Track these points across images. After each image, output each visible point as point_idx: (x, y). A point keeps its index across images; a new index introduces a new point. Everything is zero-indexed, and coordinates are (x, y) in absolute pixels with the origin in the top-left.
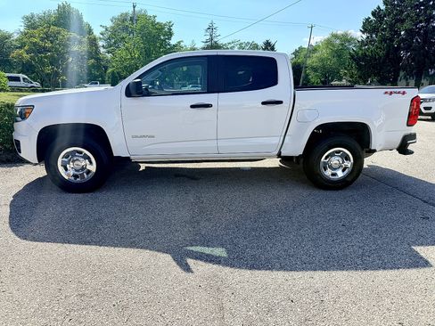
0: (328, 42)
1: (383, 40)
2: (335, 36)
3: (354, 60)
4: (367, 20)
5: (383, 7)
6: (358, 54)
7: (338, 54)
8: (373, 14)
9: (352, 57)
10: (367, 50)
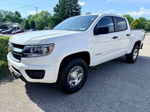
0: (41, 14)
1: (61, 14)
2: (43, 12)
3: (53, 20)
4: (55, 7)
5: (59, 4)
6: (54, 19)
7: (45, 18)
8: (56, 6)
9: (52, 19)
10: (57, 17)
